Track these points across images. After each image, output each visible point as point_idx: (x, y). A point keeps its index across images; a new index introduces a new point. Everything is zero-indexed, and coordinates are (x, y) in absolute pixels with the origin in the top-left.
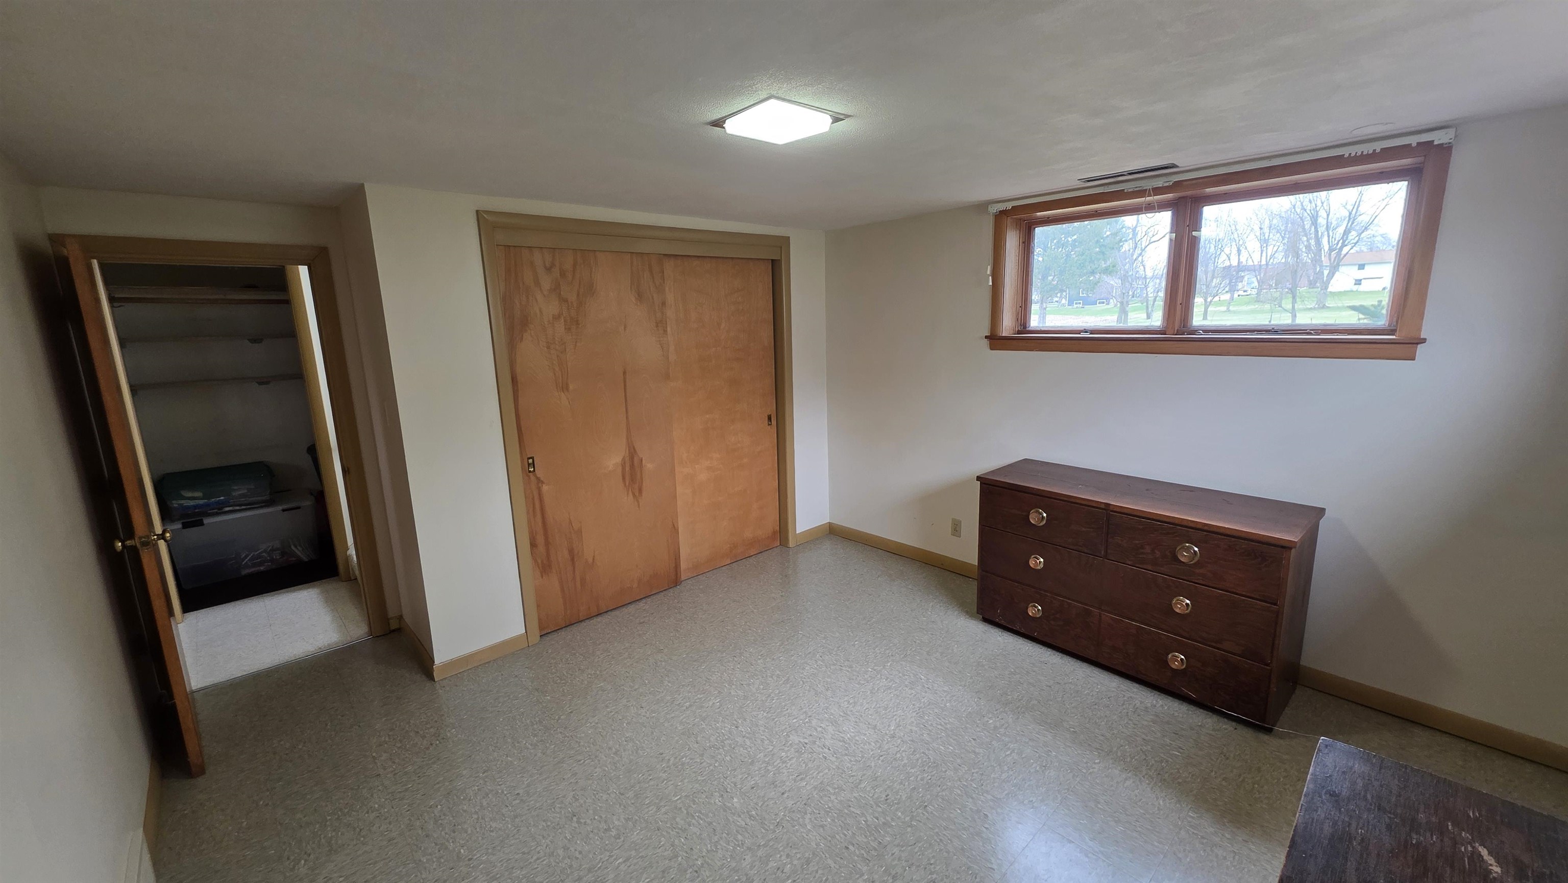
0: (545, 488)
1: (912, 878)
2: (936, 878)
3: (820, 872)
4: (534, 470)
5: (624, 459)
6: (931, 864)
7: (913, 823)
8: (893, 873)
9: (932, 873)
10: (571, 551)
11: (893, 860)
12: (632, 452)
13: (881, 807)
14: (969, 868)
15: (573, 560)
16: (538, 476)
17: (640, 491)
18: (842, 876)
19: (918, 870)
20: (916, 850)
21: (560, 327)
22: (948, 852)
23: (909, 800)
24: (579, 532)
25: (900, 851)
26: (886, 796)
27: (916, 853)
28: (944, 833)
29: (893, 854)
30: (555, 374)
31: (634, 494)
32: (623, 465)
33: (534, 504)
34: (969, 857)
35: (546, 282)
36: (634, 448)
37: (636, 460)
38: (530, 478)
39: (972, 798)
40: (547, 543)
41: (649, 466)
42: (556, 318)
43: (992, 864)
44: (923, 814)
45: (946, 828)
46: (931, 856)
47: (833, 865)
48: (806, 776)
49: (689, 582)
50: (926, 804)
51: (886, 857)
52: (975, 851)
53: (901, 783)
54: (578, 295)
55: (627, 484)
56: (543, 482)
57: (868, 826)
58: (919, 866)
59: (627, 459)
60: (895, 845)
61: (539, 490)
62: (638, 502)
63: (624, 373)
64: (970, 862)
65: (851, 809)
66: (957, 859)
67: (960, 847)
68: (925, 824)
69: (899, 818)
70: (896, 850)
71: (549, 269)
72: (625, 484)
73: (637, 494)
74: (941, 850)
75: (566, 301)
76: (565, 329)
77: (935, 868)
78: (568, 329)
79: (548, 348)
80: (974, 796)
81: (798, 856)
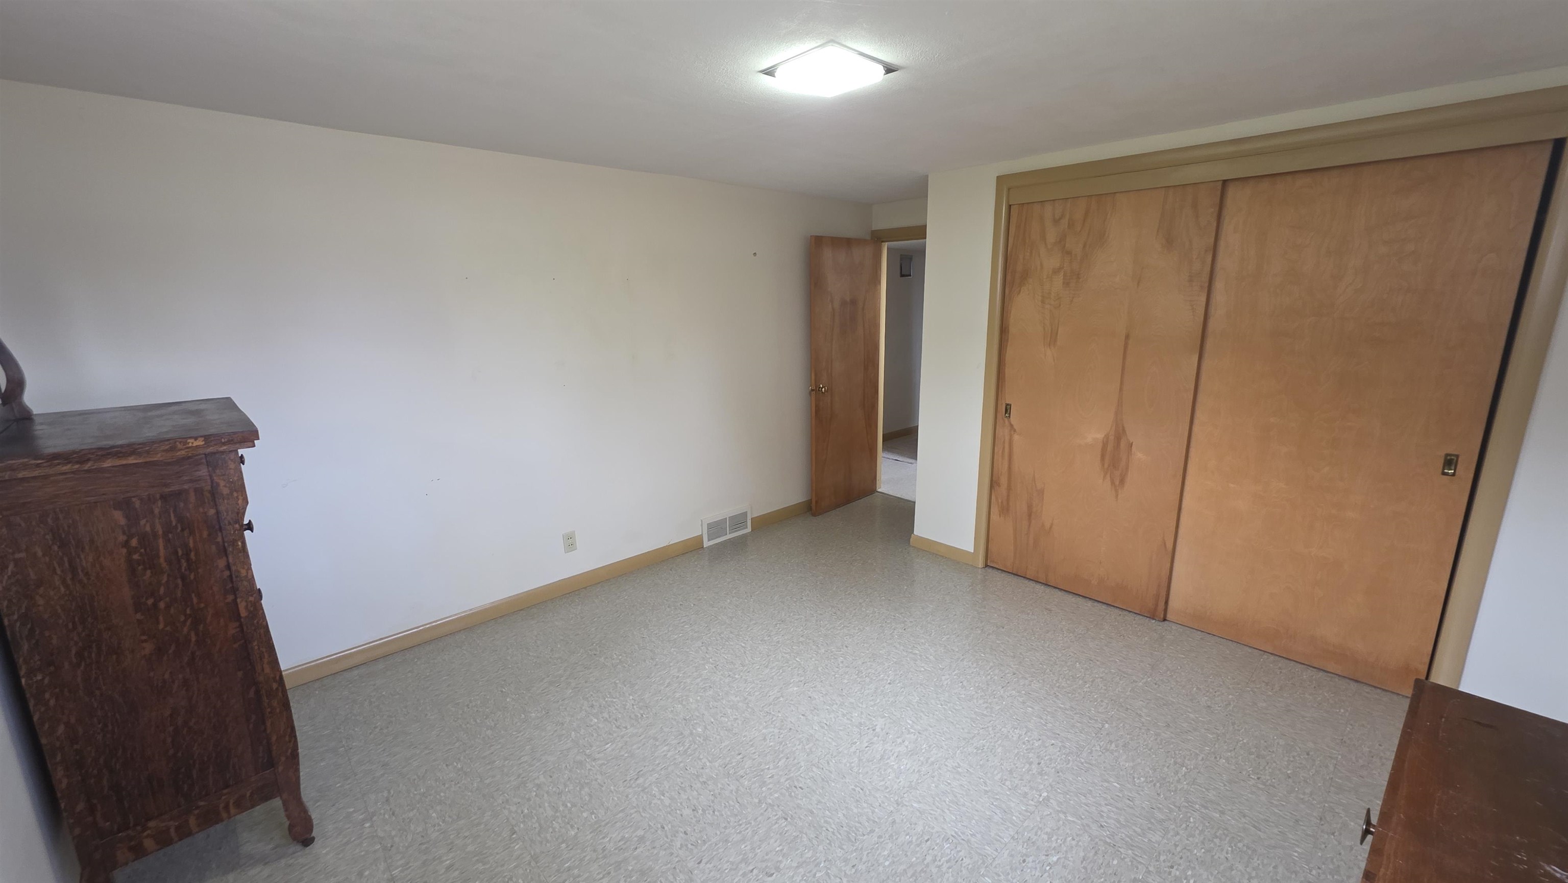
0: (1016, 437)
1: (701, 795)
2: (698, 812)
3: (718, 737)
4: (1010, 417)
5: (1107, 436)
6: (714, 812)
7: (764, 804)
8: (709, 783)
9: (703, 810)
10: (1030, 507)
11: (722, 784)
12: (1119, 434)
13: (785, 781)
14: (704, 842)
15: (1030, 515)
16: (1012, 423)
17: (1122, 481)
18: (712, 750)
19: (709, 801)
20: (731, 802)
21: (1059, 280)
22: (725, 828)
23: (795, 806)
24: (1041, 492)
25: (732, 791)
26: (800, 787)
27: (728, 802)
28: (749, 829)
29: (729, 785)
30: (1044, 329)
31: (1113, 483)
32: (1105, 444)
33: (1004, 448)
34: (716, 845)
35: (1052, 236)
36: (1123, 428)
37: (1123, 444)
38: (1005, 423)
39: (798, 867)
40: (1009, 489)
41: (1139, 455)
42: (1056, 271)
43: (706, 864)
44: (777, 815)
45: (755, 833)
46: (723, 813)
47: (723, 744)
48: (826, 730)
49: (1174, 627)
50: (789, 819)
51: (726, 779)
52: (723, 852)
53: (819, 802)
54: (1084, 246)
55: (1106, 466)
56: (1015, 431)
57: (763, 770)
58: (713, 802)
59: (1112, 438)
60: (738, 787)
61: (1011, 436)
62: (1116, 491)
63: (1127, 337)
64: (711, 844)
65: (785, 759)
66: (716, 834)
67: (731, 839)
68: (762, 814)
69: (771, 794)
70: (733, 787)
71: (1056, 222)
72: (1103, 465)
73: (1117, 483)
74: (729, 823)
75: (1069, 253)
76: (1064, 283)
77: (709, 814)
78: (1066, 284)
79: (1043, 302)
80: (801, 870)
81: (736, 725)
